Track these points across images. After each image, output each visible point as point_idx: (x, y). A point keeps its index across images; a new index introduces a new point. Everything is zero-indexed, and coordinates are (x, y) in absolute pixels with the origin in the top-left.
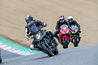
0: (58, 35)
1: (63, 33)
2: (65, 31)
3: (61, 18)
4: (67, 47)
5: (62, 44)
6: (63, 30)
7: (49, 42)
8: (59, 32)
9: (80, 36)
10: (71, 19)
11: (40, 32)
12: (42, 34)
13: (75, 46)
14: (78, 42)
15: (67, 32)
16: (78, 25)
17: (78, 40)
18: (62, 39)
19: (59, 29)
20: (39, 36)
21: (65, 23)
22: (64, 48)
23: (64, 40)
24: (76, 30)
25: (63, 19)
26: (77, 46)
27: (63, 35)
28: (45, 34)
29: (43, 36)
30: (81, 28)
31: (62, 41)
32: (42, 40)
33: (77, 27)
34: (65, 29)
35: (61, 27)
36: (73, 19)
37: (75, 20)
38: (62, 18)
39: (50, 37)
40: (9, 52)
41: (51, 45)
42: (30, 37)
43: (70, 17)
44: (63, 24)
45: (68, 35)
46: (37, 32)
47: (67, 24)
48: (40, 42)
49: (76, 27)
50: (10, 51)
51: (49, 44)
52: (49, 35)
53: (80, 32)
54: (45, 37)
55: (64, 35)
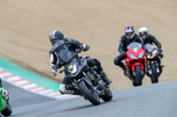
0: (124, 61)
1: (133, 57)
2: (136, 55)
3: (127, 31)
4: (140, 84)
5: (130, 78)
6: (133, 53)
7: (93, 78)
8: (124, 57)
9: (162, 64)
10: (145, 33)
11: (75, 60)
12: (80, 64)
13: (153, 82)
14: (159, 74)
15: (140, 56)
16: (157, 44)
17: (158, 71)
18: (130, 68)
19: (126, 50)
20: (75, 67)
21: (136, 39)
22: (135, 85)
23: (135, 70)
24: (155, 52)
25: (132, 33)
26: (157, 81)
27: (133, 62)
28: (85, 63)
29: (81, 68)
30: (163, 48)
31: (131, 73)
32: (80, 75)
33: (156, 47)
34: (135, 50)
35: (128, 47)
36: (149, 33)
37: (152, 34)
38: (130, 30)
39: (95, 70)
40: (32, 93)
41: (97, 84)
42: (59, 70)
43: (142, 30)
44: (131, 41)
45: (141, 61)
46: (70, 61)
47: (139, 41)
48: (77, 78)
49: (154, 46)
50: (33, 91)
51: (93, 82)
52: (92, 66)
53: (162, 56)
54: (85, 70)
55: (135, 61)
